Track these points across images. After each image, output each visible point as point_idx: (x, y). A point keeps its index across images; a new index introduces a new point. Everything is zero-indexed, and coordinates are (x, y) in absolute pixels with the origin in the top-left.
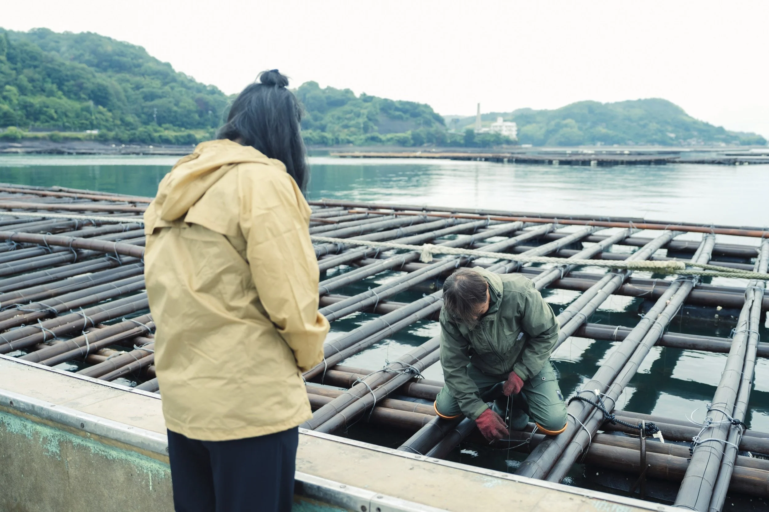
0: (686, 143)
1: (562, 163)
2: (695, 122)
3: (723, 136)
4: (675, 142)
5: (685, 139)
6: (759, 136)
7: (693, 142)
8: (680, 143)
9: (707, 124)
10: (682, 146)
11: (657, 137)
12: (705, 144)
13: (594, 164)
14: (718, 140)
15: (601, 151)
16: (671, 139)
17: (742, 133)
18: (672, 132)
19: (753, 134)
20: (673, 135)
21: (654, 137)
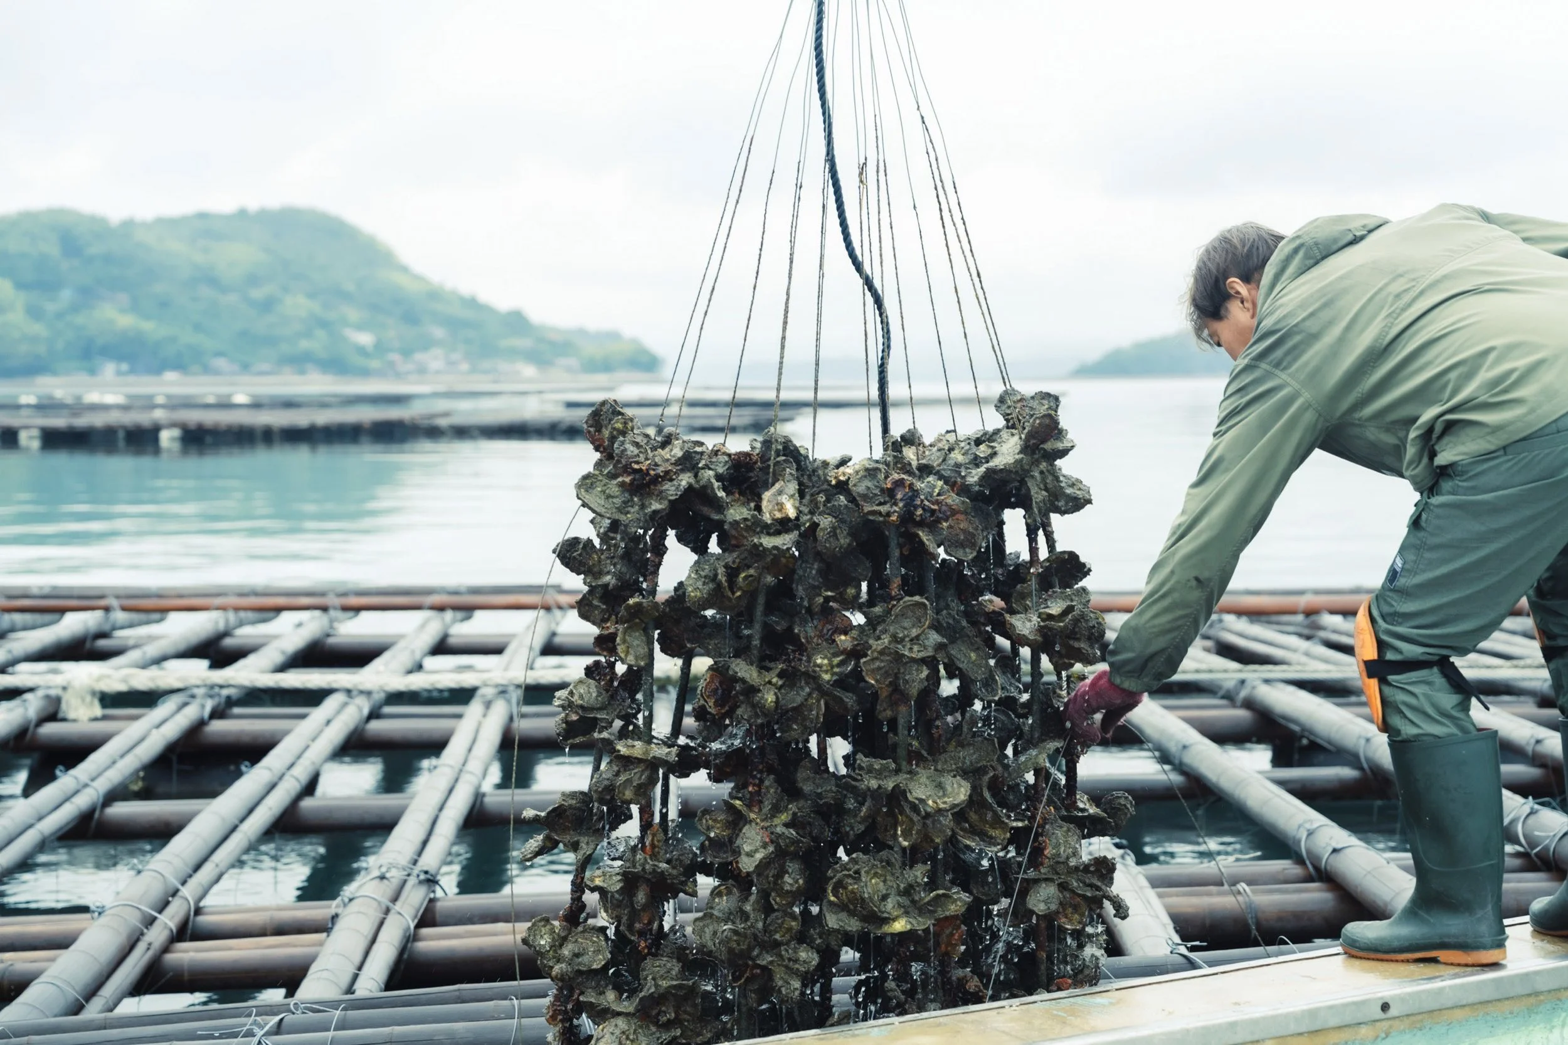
0: (409, 367)
1: (53, 439)
2: (435, 294)
3: (524, 343)
4: (375, 364)
5: (407, 353)
6: (634, 341)
7: (434, 360)
8: (391, 364)
9: (472, 303)
10: (399, 376)
11: (316, 344)
12: (473, 370)
13: (173, 439)
14: (513, 354)
15: (151, 397)
16: (362, 351)
17: (582, 332)
18: (360, 327)
19: (614, 336)
20: (365, 339)
21: (304, 344)
